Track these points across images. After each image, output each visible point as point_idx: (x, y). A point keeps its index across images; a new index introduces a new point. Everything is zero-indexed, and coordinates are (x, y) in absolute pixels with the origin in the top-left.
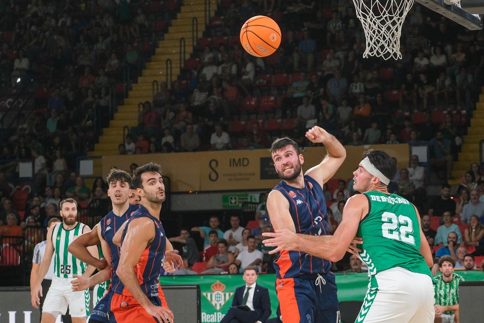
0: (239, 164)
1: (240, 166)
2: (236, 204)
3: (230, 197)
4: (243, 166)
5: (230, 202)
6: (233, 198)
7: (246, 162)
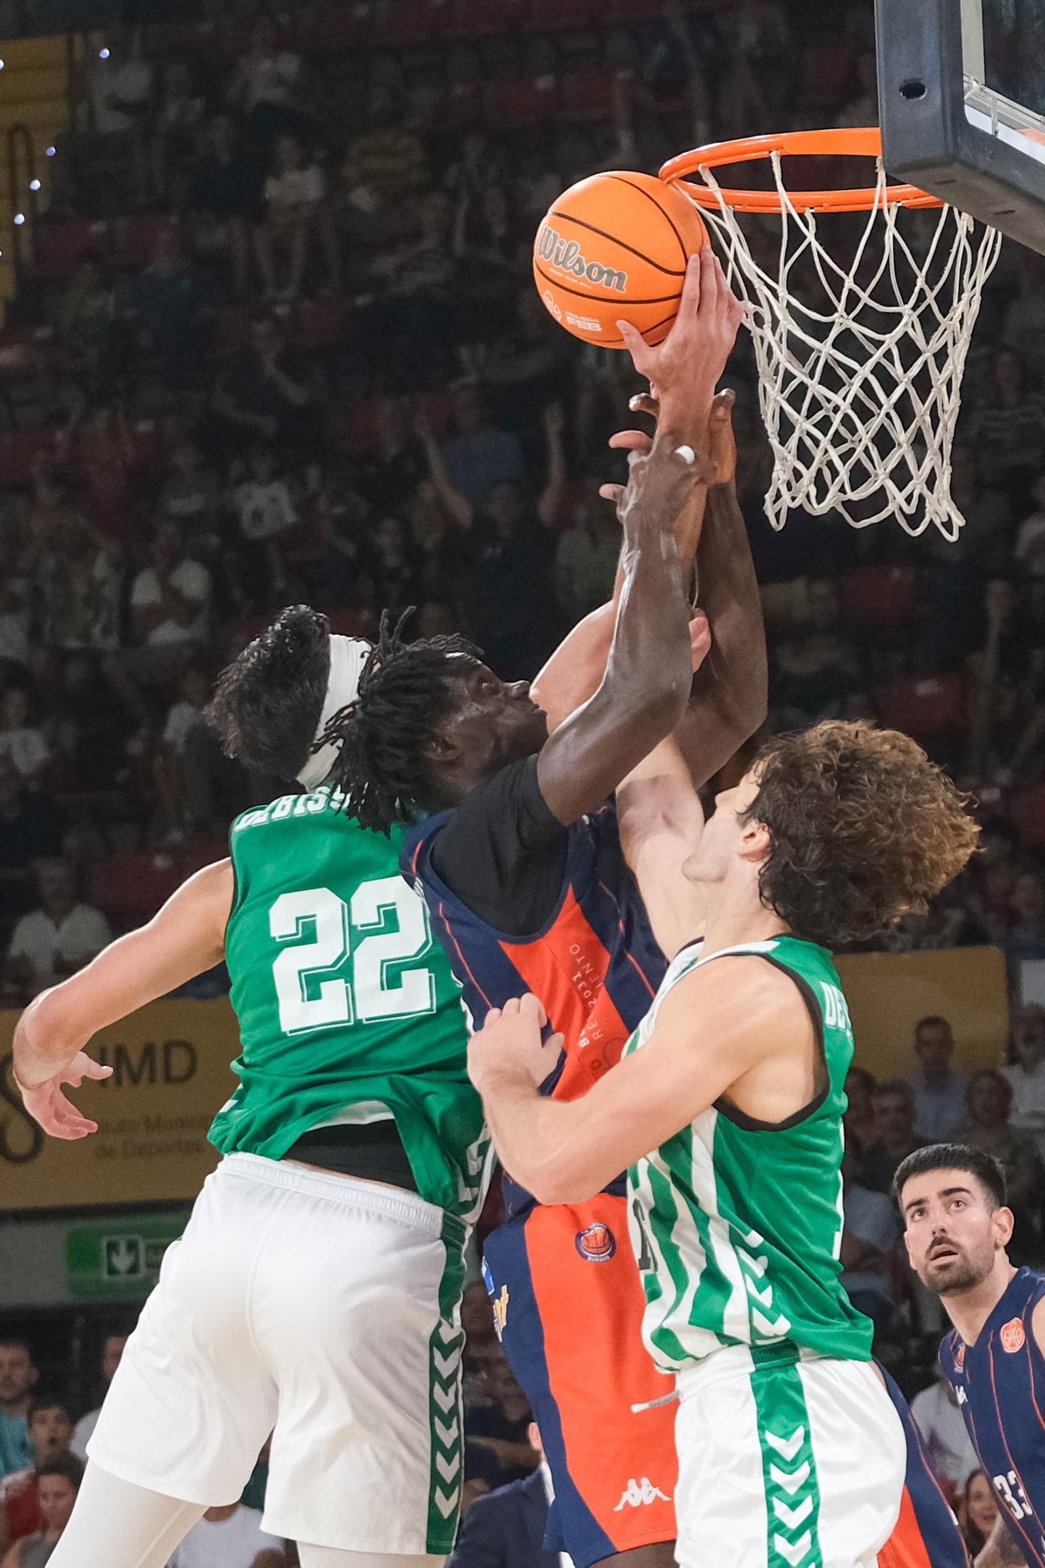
0: (146, 1074)
1: (152, 1080)
2: (133, 1278)
3: (104, 1243)
4: (168, 1079)
5: (105, 1267)
6: (123, 1248)
7: (179, 1061)
